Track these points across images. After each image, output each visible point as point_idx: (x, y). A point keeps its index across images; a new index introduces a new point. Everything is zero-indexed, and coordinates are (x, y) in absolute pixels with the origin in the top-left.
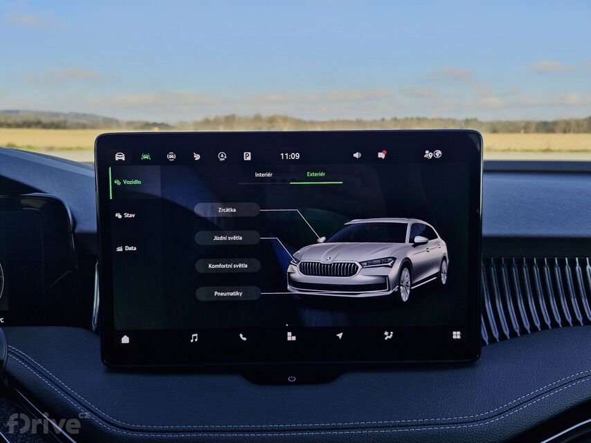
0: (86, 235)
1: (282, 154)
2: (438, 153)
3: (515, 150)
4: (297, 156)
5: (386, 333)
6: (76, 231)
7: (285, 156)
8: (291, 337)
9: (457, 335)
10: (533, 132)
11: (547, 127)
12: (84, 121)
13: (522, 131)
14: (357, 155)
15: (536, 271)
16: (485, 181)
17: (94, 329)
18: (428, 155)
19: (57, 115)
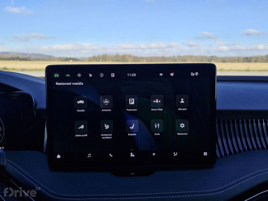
0: (41, 110)
1: (128, 74)
2: (197, 74)
3: (233, 70)
4: (135, 75)
5: (174, 153)
6: (37, 108)
7: (129, 75)
8: (132, 155)
9: (205, 154)
10: (241, 62)
11: (248, 60)
12: (39, 57)
13: (237, 61)
14: (161, 74)
15: (241, 125)
16: (218, 85)
17: (44, 152)
18: (192, 74)
19: (26, 54)
